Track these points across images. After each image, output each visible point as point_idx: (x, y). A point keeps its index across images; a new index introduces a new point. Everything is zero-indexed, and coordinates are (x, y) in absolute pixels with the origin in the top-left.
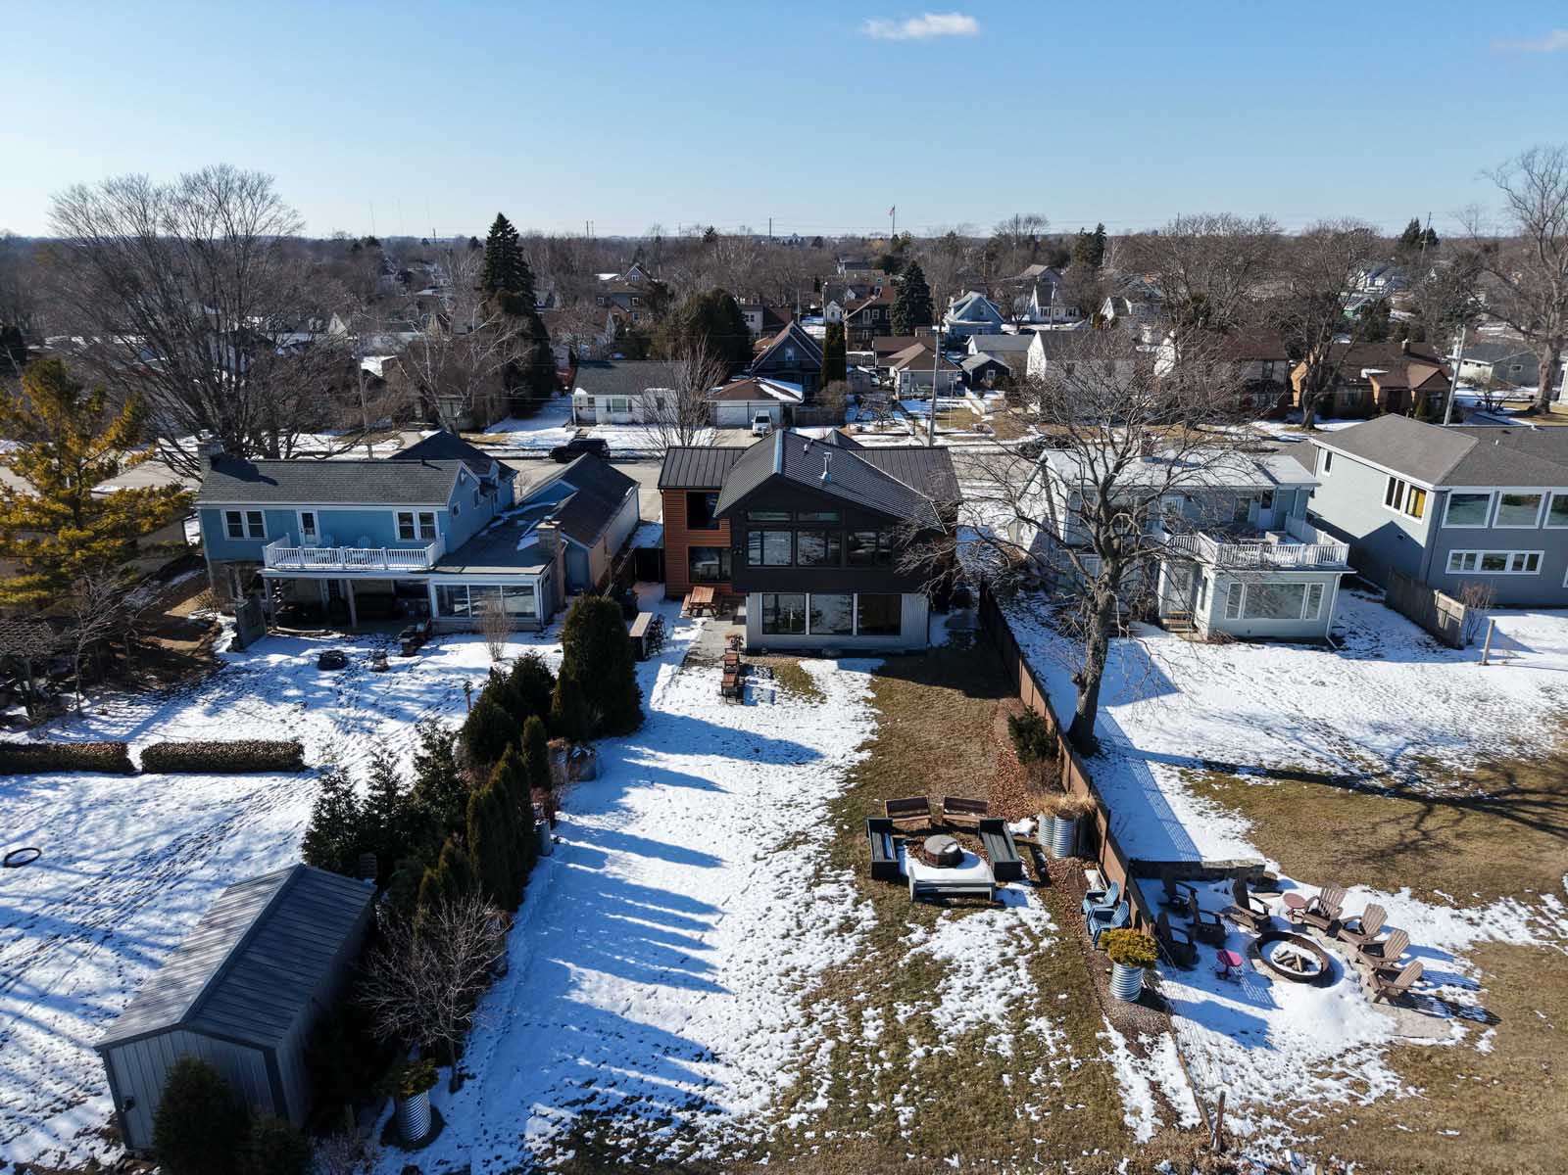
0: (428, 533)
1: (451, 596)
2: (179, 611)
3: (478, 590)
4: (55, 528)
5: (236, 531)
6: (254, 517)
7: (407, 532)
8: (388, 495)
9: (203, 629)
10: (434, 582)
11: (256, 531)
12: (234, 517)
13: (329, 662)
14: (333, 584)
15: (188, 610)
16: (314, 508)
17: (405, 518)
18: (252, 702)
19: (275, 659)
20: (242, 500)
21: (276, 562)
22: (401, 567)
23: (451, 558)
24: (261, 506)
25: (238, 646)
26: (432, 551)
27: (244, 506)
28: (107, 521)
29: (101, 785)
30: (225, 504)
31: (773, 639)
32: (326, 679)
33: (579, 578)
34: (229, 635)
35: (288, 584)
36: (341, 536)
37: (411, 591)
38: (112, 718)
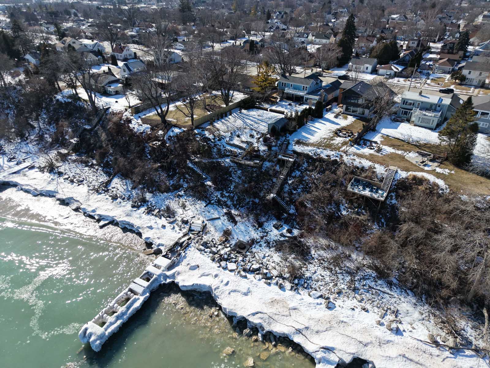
0: (306, 90)
1: (307, 99)
2: (273, 95)
3: (310, 99)
4: (263, 82)
5: (282, 85)
6: (285, 84)
7: (303, 89)
8: (302, 83)
9: (276, 98)
10: (305, 96)
11: (285, 86)
12: (283, 83)
13: (290, 105)
14: (293, 94)
15: (275, 95)
16: (292, 84)
17: (304, 87)
18: (280, 107)
19: (284, 103)
20: (284, 81)
21: (287, 90)
22: (301, 94)
23: (308, 94)
24: (286, 82)
25: (280, 101)
26: (306, 92)
27: (284, 82)
28: (268, 82)
29: (265, 112)
30: (282, 81)
31: (346, 112)
32: (289, 107)
33: (326, 100)
34: (279, 99)
35: (287, 94)
36: (295, 88)
37: (302, 97)
38: (266, 106)
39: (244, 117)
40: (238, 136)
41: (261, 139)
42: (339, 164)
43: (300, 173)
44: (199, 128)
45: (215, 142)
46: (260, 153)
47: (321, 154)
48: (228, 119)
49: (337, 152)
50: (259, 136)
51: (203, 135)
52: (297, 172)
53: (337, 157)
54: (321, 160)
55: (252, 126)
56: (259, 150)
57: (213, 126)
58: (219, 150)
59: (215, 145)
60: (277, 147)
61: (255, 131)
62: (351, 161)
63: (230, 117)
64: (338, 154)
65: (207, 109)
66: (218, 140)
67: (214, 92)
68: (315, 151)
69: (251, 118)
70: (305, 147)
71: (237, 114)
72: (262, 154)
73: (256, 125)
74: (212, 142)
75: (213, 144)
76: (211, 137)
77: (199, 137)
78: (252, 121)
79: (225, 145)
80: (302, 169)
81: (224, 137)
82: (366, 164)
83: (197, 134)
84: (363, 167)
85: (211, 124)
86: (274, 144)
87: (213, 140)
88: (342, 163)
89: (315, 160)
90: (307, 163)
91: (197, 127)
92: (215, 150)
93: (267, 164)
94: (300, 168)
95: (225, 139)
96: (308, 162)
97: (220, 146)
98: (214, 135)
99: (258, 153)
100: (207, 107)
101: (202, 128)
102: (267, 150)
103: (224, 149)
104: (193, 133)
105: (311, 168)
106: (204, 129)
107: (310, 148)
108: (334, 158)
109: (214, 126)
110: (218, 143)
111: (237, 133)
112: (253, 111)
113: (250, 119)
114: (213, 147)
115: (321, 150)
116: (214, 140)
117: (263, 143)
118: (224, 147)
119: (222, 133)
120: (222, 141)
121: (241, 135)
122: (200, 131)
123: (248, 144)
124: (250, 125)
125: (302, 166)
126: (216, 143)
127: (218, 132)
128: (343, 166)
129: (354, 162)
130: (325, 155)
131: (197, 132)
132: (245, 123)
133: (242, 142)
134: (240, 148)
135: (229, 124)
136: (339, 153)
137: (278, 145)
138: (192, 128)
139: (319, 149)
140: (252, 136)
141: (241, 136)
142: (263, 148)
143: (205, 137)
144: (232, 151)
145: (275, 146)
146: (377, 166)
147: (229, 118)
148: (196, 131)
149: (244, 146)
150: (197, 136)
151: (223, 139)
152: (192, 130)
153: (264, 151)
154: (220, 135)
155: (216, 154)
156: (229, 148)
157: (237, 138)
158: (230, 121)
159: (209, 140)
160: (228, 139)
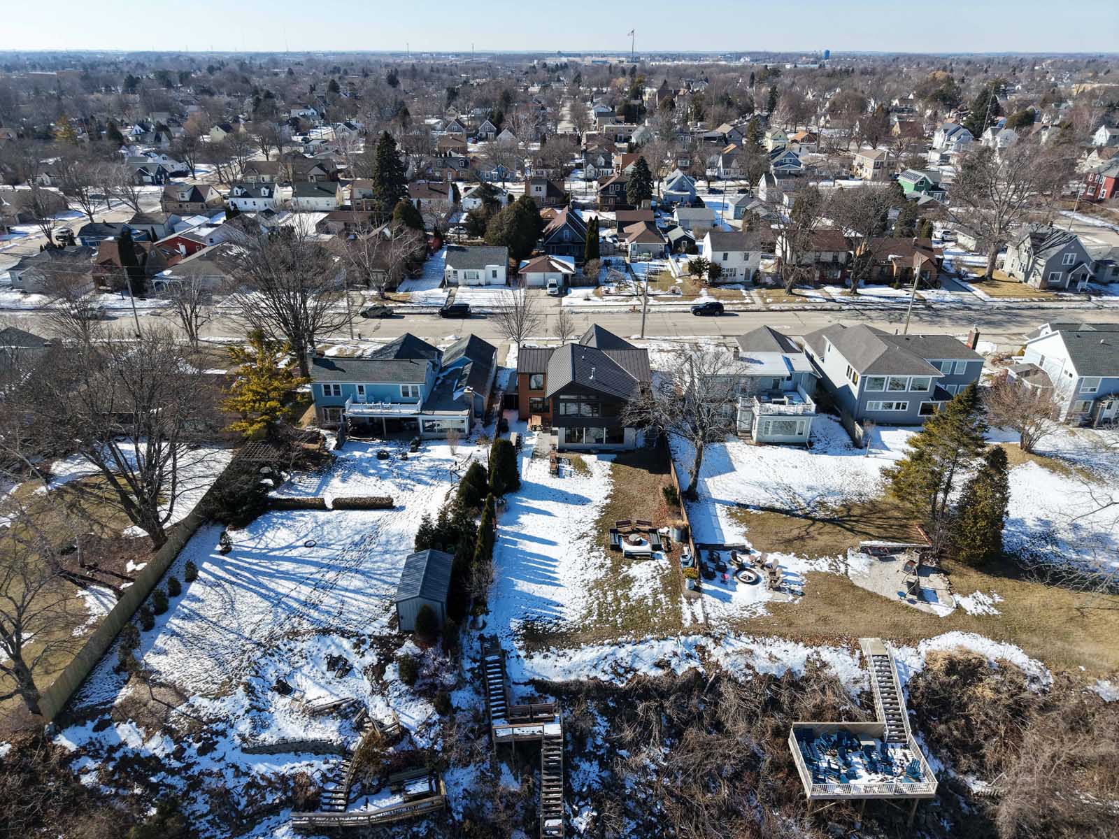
0: (416, 395)
5: (328, 393)
6: (336, 387)
7: (406, 394)
8: (395, 377)
9: (317, 437)
10: (420, 418)
11: (338, 394)
12: (326, 386)
13: (382, 456)
14: (378, 419)
16: (362, 385)
17: (405, 388)
18: (357, 476)
19: (357, 454)
20: (331, 380)
21: (351, 409)
22: (407, 411)
23: (427, 405)
24: (339, 382)
25: (338, 447)
26: (418, 404)
27: (331, 383)
29: (321, 516)
30: (323, 382)
31: (569, 445)
32: (384, 464)
33: (479, 409)
34: (334, 443)
35: (357, 419)
37: (412, 422)
38: (306, 485)
39: (256, 573)
40: (284, 689)
41: (391, 673)
42: (713, 684)
43: (595, 767)
44: (79, 720)
45: (189, 766)
46: (412, 742)
47: (637, 665)
48: (194, 606)
49: (683, 638)
50: (371, 658)
51: (112, 749)
52: (585, 766)
53: (689, 656)
54: (647, 690)
55: (314, 606)
56: (405, 731)
57: (145, 680)
58: (222, 797)
59: (195, 783)
60: (468, 687)
61: (343, 633)
62: (742, 661)
63: (195, 588)
64: (686, 644)
65: (70, 576)
66: (202, 752)
67: (60, 468)
68: (611, 659)
69: (287, 566)
70: (570, 652)
71: (221, 564)
72: (422, 743)
73: (329, 600)
74: (172, 772)
75: (178, 782)
76: (158, 746)
77: (91, 764)
78: (302, 580)
79: (242, 760)
80: (598, 747)
81: (221, 726)
82: (793, 656)
83: (76, 755)
84: (790, 673)
85: (130, 669)
86: (449, 678)
87: (175, 764)
88: (718, 679)
89: (626, 699)
90: (602, 713)
91: (67, 718)
92: (201, 806)
93: (463, 778)
94: (589, 748)
95: (232, 733)
96: (604, 711)
97: (220, 775)
98: (168, 731)
99: (404, 745)
100: (66, 562)
101: (92, 713)
102: (436, 717)
103: (244, 781)
104: (55, 758)
105: (628, 734)
106: (103, 717)
107: (588, 654)
108: (685, 667)
109: (147, 676)
110: (206, 763)
111: (272, 678)
112: (272, 526)
113: (287, 576)
114: (186, 794)
115: (629, 647)
116: (178, 759)
117: (404, 688)
118: (238, 773)
119: (208, 707)
120: (223, 745)
121: (290, 675)
122: (86, 732)
123: (345, 716)
124: (305, 604)
125: (594, 737)
126: (195, 770)
127: (183, 708)
128: (726, 688)
129: (751, 662)
130: (651, 662)
131: (72, 747)
132: (277, 600)
133: (316, 713)
134: (318, 748)
135: (213, 637)
136: (690, 639)
137: (468, 676)
138: (39, 729)
139: (620, 645)
140: (339, 666)
141: (291, 684)
142: (416, 714)
143: (124, 757)
144: (283, 779)
145: (458, 686)
146: (827, 654)
147: (195, 599)
148: (66, 742)
149: (328, 731)
150: (75, 766)
151: (223, 733)
152: (42, 741)
153: (428, 725)
154: (199, 719)
155: (210, 822)
156: (262, 767)
157: (280, 703)
158: (209, 614)
159: (153, 764)
160: (244, 727)
